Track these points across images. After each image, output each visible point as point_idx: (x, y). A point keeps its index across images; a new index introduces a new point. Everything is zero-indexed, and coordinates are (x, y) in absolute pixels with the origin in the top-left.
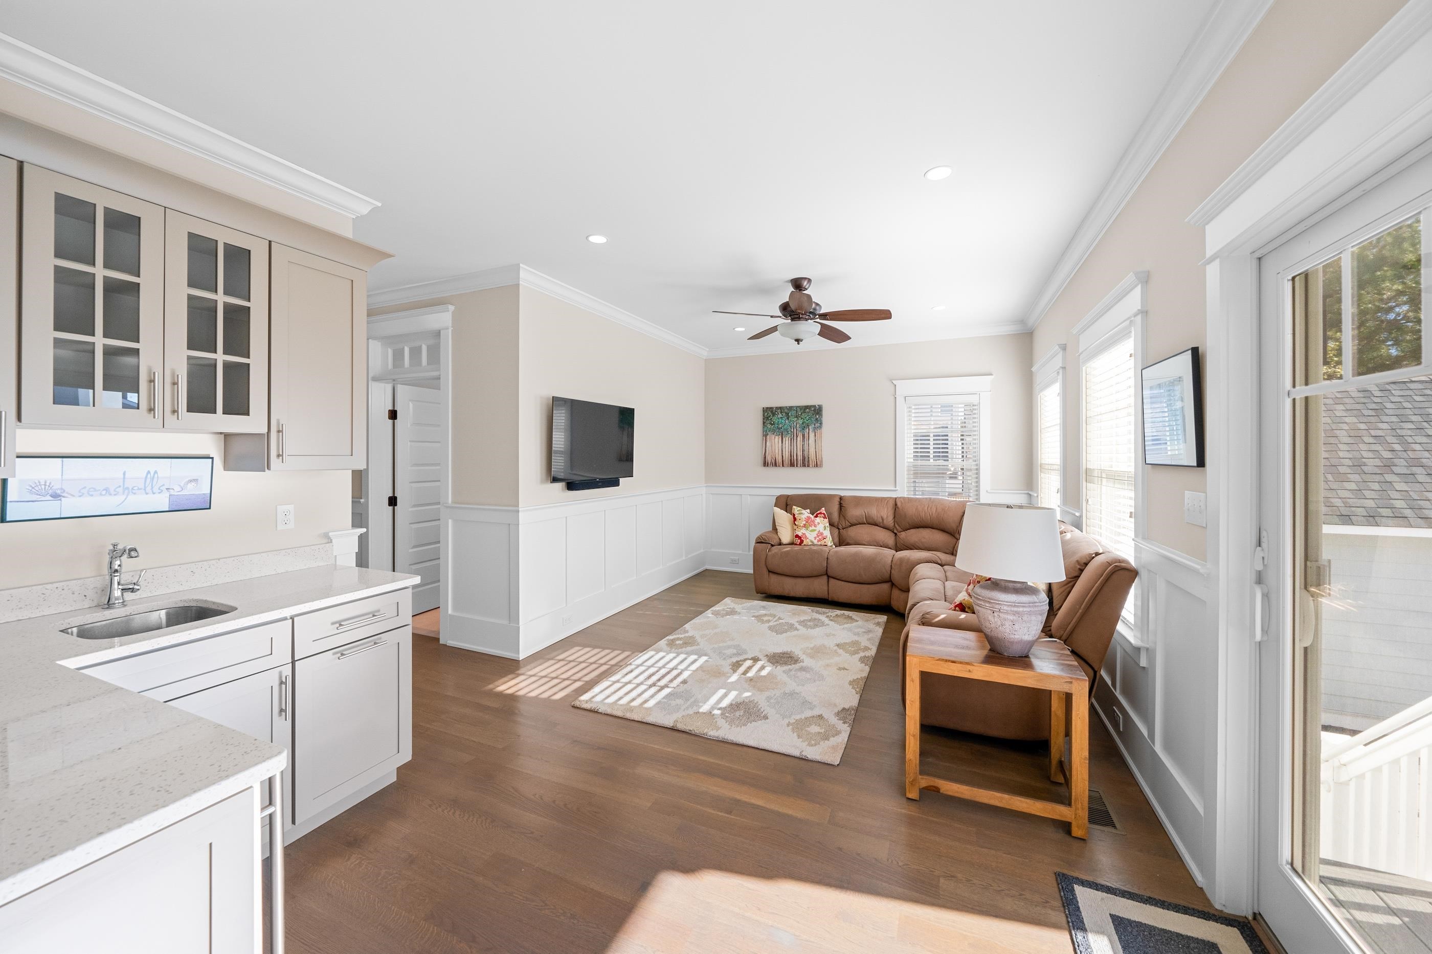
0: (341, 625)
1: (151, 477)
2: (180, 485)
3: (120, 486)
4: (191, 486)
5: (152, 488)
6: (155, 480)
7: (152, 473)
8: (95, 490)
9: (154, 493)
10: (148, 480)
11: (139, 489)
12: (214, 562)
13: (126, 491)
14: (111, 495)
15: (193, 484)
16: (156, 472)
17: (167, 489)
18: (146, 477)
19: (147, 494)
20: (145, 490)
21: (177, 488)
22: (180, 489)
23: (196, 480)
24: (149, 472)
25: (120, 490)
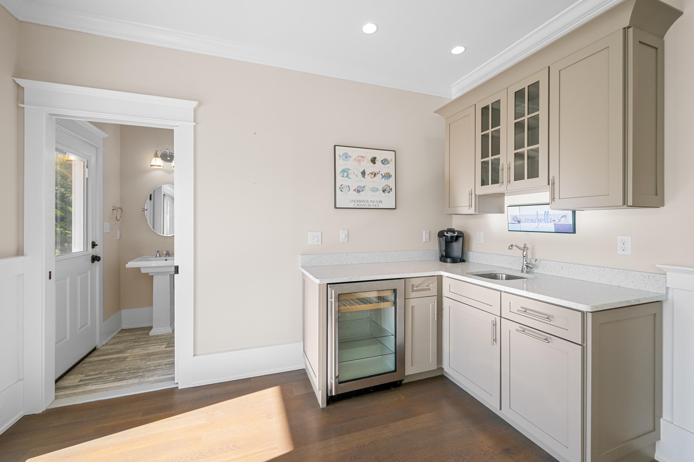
0: (525, 311)
1: (547, 214)
2: (558, 219)
3: (536, 219)
4: (563, 219)
5: (547, 220)
6: (548, 215)
7: (547, 212)
8: (529, 220)
9: (548, 223)
10: (546, 216)
11: (543, 220)
12: (572, 265)
13: (538, 221)
14: (534, 222)
15: (564, 218)
16: (548, 212)
17: (553, 220)
18: (545, 215)
19: (546, 223)
20: (545, 220)
21: (557, 221)
22: (558, 221)
23: (565, 216)
24: (545, 212)
25: (536, 220)
